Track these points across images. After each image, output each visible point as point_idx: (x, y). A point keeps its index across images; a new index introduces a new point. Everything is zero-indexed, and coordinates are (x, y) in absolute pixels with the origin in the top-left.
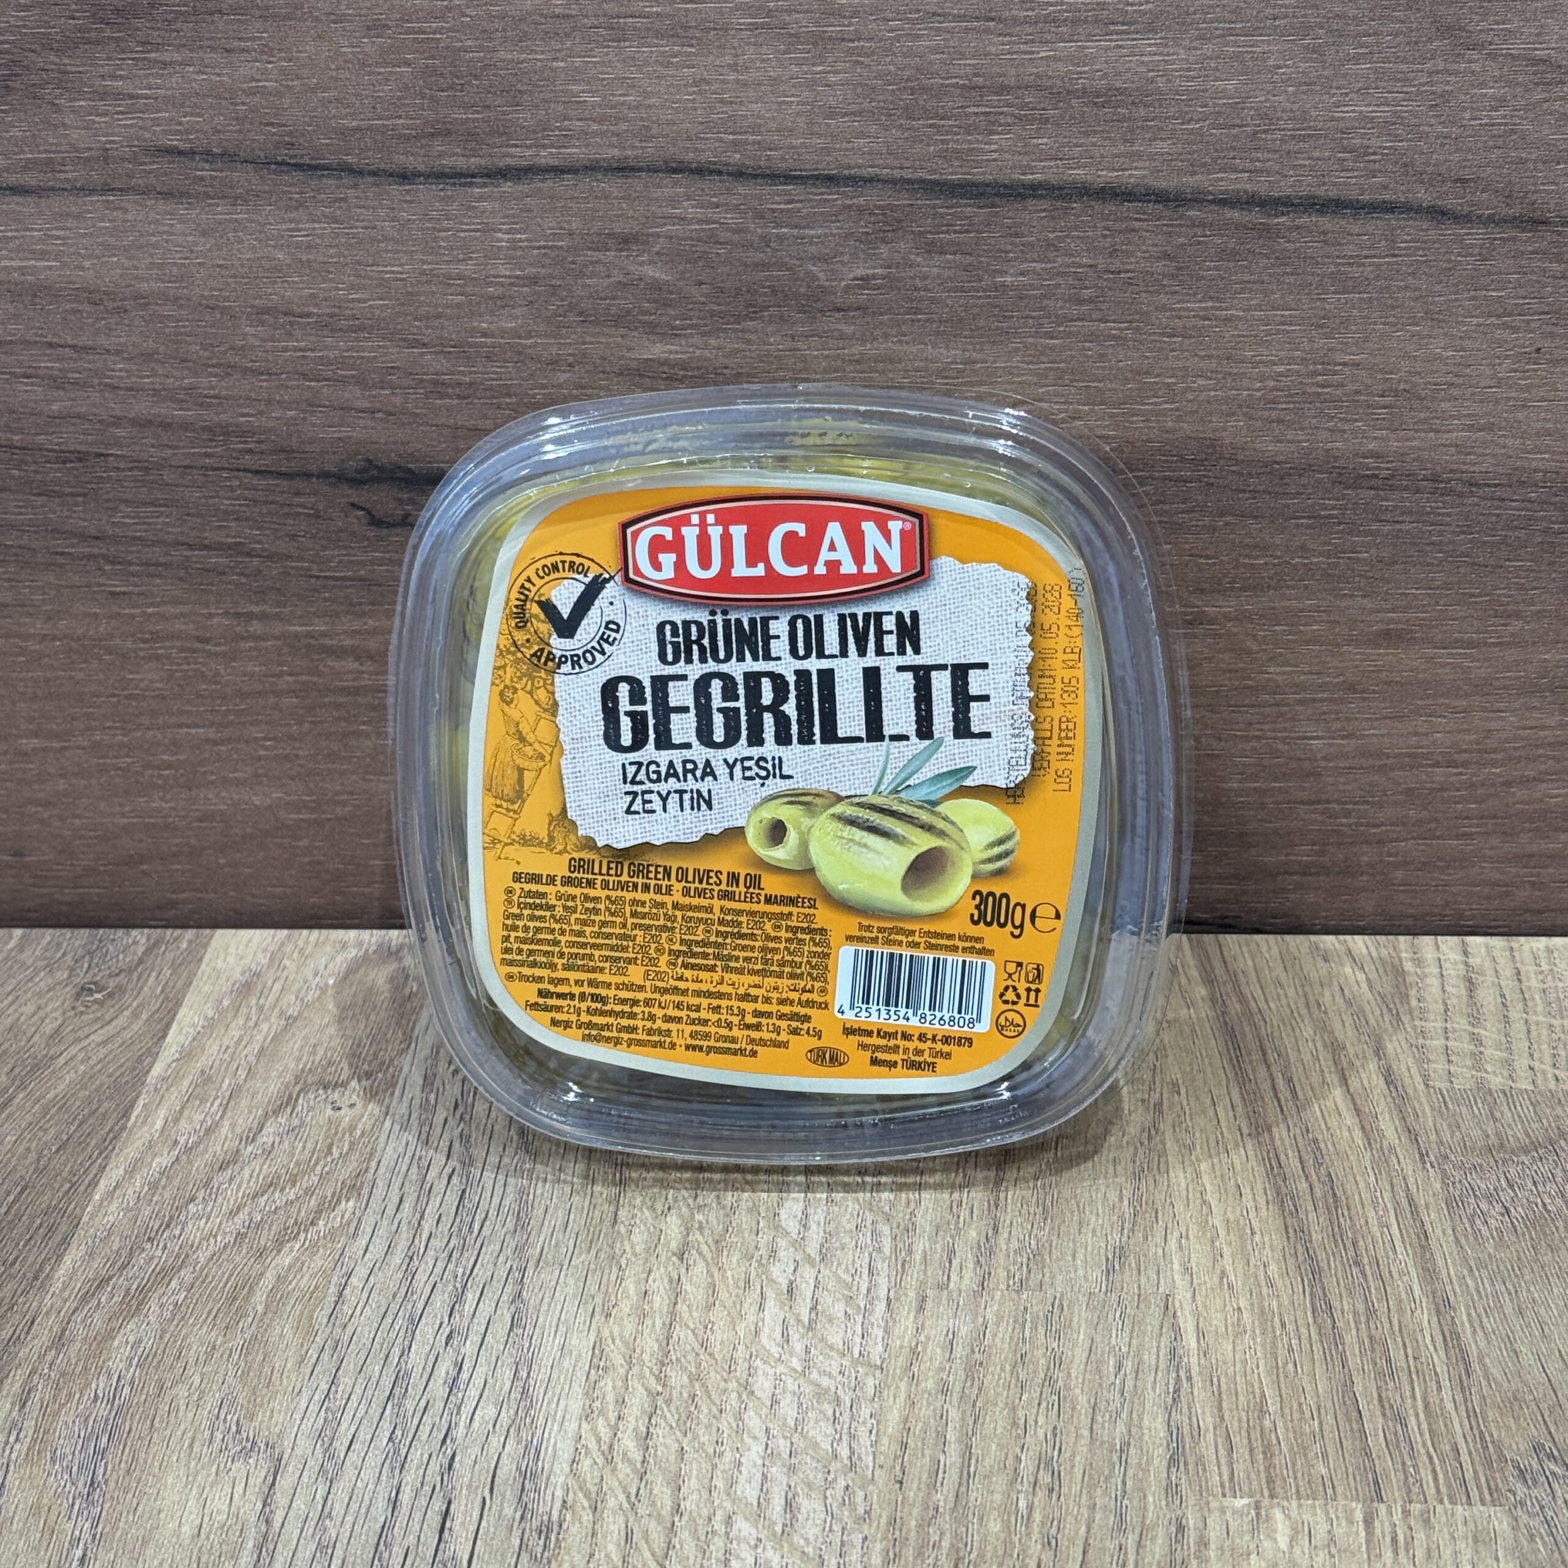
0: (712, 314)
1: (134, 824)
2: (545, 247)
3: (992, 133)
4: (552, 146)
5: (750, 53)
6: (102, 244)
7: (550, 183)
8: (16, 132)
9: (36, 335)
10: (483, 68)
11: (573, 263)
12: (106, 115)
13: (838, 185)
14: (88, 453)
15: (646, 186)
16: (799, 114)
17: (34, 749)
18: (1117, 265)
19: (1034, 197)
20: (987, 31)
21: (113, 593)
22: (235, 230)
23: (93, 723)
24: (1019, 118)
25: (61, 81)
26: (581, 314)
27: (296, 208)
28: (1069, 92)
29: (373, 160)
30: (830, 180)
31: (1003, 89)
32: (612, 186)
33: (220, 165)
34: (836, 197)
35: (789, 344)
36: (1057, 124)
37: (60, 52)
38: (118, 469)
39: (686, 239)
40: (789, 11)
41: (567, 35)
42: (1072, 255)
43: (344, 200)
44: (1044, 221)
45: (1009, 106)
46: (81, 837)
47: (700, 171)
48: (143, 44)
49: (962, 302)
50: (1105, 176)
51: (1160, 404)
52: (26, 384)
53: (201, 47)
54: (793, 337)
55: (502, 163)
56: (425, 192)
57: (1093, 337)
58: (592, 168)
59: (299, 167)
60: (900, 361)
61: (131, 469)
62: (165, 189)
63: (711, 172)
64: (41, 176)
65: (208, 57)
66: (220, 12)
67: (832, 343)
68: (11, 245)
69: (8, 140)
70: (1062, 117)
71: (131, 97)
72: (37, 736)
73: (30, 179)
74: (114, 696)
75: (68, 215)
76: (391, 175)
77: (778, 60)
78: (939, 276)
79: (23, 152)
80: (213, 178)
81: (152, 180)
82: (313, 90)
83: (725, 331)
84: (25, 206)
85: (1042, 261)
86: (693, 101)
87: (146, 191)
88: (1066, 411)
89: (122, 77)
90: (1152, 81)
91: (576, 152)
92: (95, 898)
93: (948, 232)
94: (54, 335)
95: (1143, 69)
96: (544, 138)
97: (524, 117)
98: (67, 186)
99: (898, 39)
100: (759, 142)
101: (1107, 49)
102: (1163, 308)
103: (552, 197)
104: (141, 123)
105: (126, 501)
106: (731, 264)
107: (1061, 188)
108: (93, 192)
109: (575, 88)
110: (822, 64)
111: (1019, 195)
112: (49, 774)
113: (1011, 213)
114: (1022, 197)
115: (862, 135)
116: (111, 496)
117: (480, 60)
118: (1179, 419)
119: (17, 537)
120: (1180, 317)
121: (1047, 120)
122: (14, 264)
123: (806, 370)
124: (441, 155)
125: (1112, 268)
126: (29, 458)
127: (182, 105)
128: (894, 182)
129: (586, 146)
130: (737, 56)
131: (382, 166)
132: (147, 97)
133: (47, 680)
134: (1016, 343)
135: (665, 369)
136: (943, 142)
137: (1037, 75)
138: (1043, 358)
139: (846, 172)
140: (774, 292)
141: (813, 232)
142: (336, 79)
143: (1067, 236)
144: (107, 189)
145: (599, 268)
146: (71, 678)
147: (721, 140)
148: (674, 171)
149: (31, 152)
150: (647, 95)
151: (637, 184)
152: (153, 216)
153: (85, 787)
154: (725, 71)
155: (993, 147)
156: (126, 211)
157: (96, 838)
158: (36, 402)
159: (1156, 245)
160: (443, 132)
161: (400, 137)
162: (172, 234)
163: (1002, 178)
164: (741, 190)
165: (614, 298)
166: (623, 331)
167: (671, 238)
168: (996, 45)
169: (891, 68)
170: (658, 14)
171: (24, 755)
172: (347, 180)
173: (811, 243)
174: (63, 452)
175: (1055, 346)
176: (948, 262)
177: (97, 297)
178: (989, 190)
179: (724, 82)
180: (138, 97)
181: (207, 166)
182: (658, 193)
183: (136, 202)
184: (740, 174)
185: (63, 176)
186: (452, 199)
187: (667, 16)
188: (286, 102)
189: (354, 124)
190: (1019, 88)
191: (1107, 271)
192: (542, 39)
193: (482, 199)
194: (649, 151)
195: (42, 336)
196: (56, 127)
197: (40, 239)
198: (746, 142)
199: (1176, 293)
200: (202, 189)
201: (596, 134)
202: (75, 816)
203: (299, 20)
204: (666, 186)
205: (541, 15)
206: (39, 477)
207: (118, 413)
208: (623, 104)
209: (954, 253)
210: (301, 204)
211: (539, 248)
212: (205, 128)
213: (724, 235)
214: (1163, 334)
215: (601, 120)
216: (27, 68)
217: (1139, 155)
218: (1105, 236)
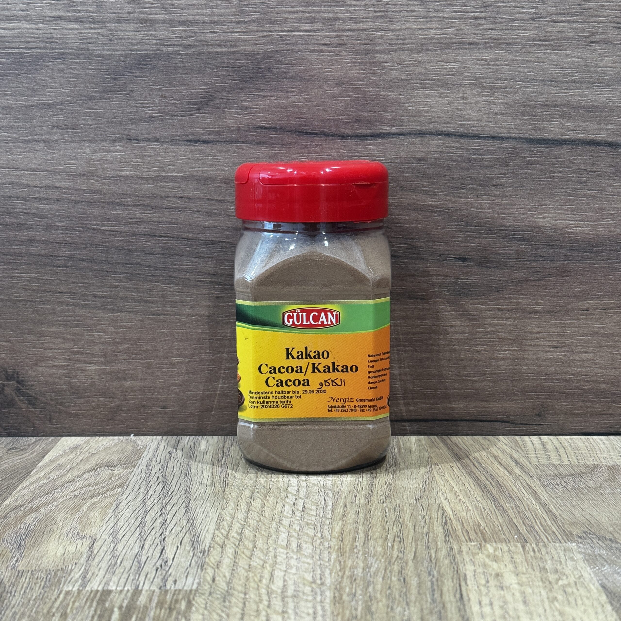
0: (449, 187)
1: (211, 394)
2: (391, 162)
3: (551, 121)
4: (396, 126)
5: (468, 93)
6: (232, 162)
7: (395, 139)
8: (208, 121)
9: (204, 196)
10: (375, 98)
11: (400, 168)
12: (241, 114)
13: (496, 139)
14: (216, 241)
15: (429, 140)
16: (484, 114)
17: (178, 362)
18: (594, 169)
19: (565, 144)
20: (551, 85)
21: (217, 297)
22: (281, 157)
23: (202, 351)
24: (561, 116)
25: (227, 102)
26: (401, 187)
27: (304, 148)
28: (579, 107)
29: (333, 130)
30: (494, 138)
31: (556, 106)
32: (416, 140)
33: (279, 132)
34: (496, 144)
35: (476, 199)
36: (575, 119)
37: (228, 92)
38: (226, 247)
39: (441, 159)
40: (483, 78)
41: (406, 86)
42: (578, 166)
43: (321, 145)
44: (569, 153)
45: (558, 112)
46: (190, 400)
47: (448, 135)
48: (258, 89)
49: (539, 182)
50: (591, 137)
51: (609, 221)
52: (197, 215)
53: (278, 91)
54: (477, 196)
55: (378, 132)
56: (350, 142)
57: (585, 196)
58: (410, 134)
59: (307, 133)
60: (515, 205)
61: (231, 248)
62: (258, 141)
63: (452, 135)
64: (215, 137)
65: (280, 94)
66: (286, 78)
67: (491, 198)
68: (200, 162)
69: (205, 123)
70: (576, 116)
71: (251, 108)
72: (179, 357)
73: (210, 138)
74: (212, 339)
75: (222, 151)
76: (339, 136)
77: (478, 95)
78: (531, 173)
79: (210, 128)
80: (276, 137)
81: (254, 138)
82: (315, 106)
83: (453, 193)
84: (207, 148)
85: (567, 168)
86: (448, 110)
87: (250, 142)
88: (575, 224)
89: (248, 101)
90: (608, 103)
91: (405, 128)
92: (192, 427)
93: (534, 157)
94: (211, 196)
95: (604, 99)
96: (394, 123)
97: (388, 115)
98: (223, 140)
99: (520, 88)
100: (469, 124)
101: (592, 92)
102: (610, 185)
103: (395, 144)
104: (253, 117)
105: (227, 260)
106: (457, 168)
107: (575, 141)
108: (232, 142)
109: (406, 105)
110: (493, 97)
111: (560, 143)
112: (182, 373)
113: (556, 150)
114: (561, 144)
115: (507, 122)
116: (222, 258)
117: (374, 95)
118: (615, 227)
119: (185, 275)
120: (616, 189)
121: (571, 117)
122: (200, 169)
123: (481, 208)
124: (357, 129)
125: (592, 170)
126: (194, 243)
127: (268, 111)
128: (516, 138)
129: (409, 126)
130: (464, 94)
131: (336, 133)
132: (256, 108)
133: (187, 333)
134: (558, 198)
135: (430, 208)
136: (534, 124)
137: (568, 101)
138: (567, 204)
139: (500, 135)
140: (471, 179)
141: (486, 157)
142: (324, 102)
143: (577, 159)
144: (237, 141)
145: (410, 170)
146: (196, 332)
147: (456, 124)
148: (439, 135)
149: (212, 128)
150: (432, 107)
151: (426, 139)
152: (252, 151)
153: (195, 378)
154: (460, 99)
155: (552, 126)
156: (243, 149)
157: (196, 400)
158: (200, 221)
159: (608, 162)
160: (359, 120)
161: (343, 122)
162: (259, 158)
163: (554, 137)
164: (462, 142)
165: (414, 181)
166: (416, 194)
167: (436, 159)
168: (554, 90)
169: (518, 98)
170: (438, 79)
171: (173, 365)
172: (323, 138)
173: (486, 161)
174: (207, 241)
175: (571, 199)
176: (534, 167)
177: (228, 181)
178: (550, 142)
179: (459, 103)
180: (253, 108)
181: (274, 133)
182: (433, 143)
183: (247, 146)
184: (462, 136)
185: (223, 137)
186: (360, 145)
187: (441, 80)
188: (305, 110)
189: (328, 118)
190: (561, 105)
191: (590, 171)
192: (397, 88)
193: (370, 145)
194: (431, 127)
195: (206, 196)
196: (223, 119)
197: (211, 160)
198: (465, 124)
199: (614, 180)
200: (271, 141)
201: (412, 121)
202: (189, 391)
203: (313, 81)
204: (436, 140)
205: (398, 79)
206: (196, 250)
207: (229, 225)
208: (423, 110)
209: (536, 165)
210: (306, 147)
211: (388, 163)
212: (276, 119)
213: (455, 158)
214: (610, 195)
215: (415, 116)
216: (215, 97)
217: (603, 129)
218: (590, 159)
